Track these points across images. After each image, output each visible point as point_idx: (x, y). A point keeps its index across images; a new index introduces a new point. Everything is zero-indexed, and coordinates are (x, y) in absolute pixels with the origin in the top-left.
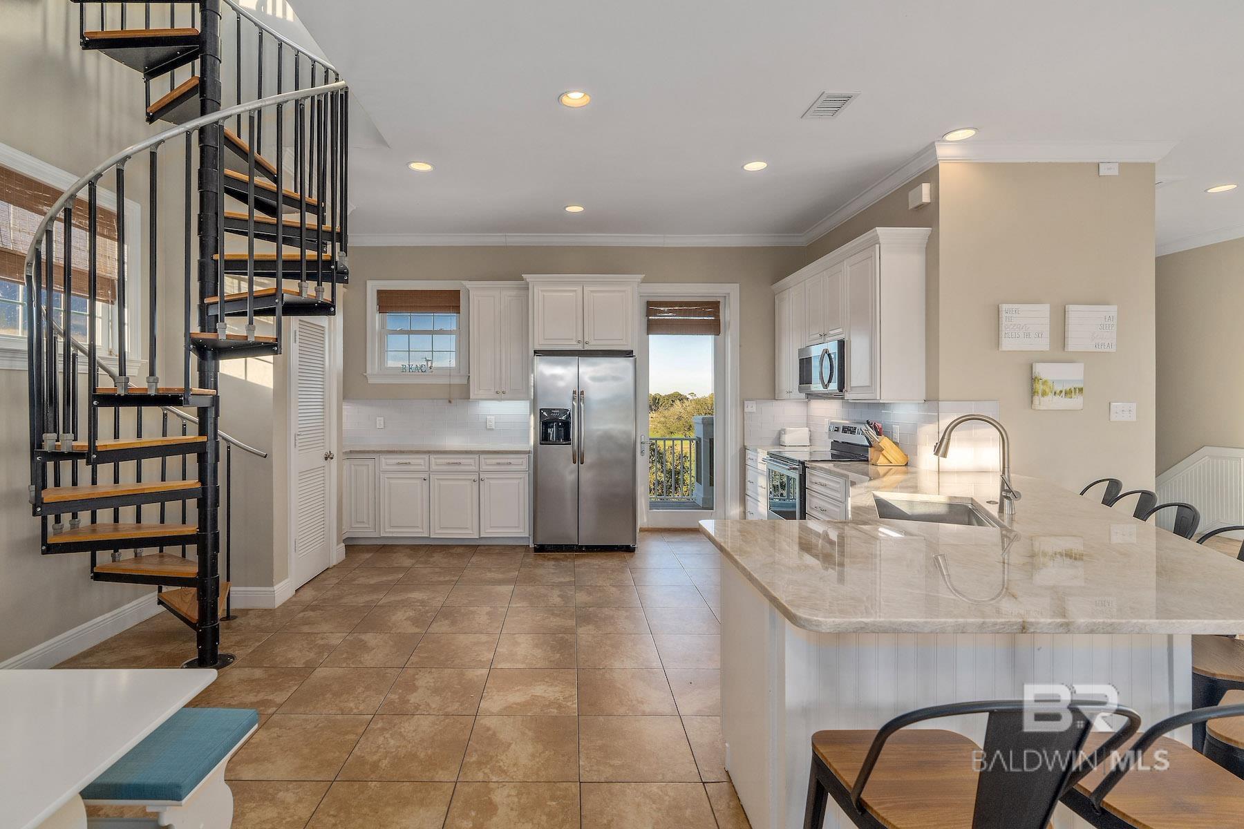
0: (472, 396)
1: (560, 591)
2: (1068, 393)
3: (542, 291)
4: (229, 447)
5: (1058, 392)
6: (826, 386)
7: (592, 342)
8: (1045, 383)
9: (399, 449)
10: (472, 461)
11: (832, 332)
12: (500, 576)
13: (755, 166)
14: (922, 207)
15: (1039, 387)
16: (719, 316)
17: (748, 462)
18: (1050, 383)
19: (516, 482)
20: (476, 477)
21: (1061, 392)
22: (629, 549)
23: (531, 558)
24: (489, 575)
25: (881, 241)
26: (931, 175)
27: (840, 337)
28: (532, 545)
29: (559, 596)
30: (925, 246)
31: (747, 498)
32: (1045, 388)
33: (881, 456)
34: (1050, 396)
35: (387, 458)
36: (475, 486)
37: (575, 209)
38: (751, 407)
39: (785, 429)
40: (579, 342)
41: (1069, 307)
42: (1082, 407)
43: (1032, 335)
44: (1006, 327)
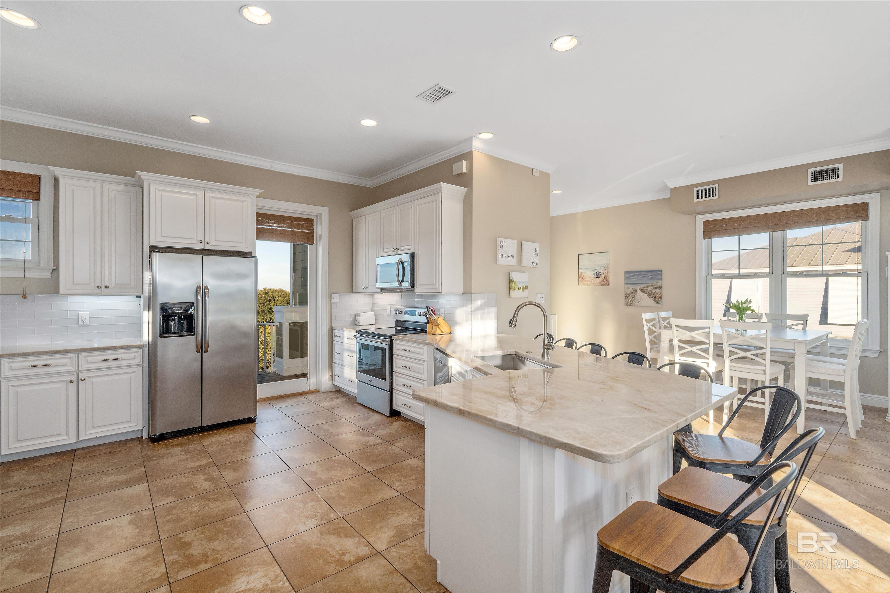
0: (62, 290)
1: (204, 475)
2: (523, 288)
3: (159, 190)
5: (519, 288)
6: (401, 284)
7: (213, 243)
8: (515, 283)
10: (67, 361)
11: (402, 248)
12: (124, 477)
13: (369, 123)
14: (461, 175)
15: (513, 285)
16: (313, 230)
17: (335, 339)
18: (518, 283)
19: (128, 376)
20: (73, 378)
22: (251, 421)
23: (150, 450)
24: (108, 480)
25: (443, 192)
26: (468, 156)
27: (412, 251)
28: (146, 436)
29: (205, 480)
30: (463, 198)
31: (334, 364)
32: (515, 286)
33: (438, 329)
34: (517, 290)
36: (72, 387)
37: (200, 120)
38: (336, 298)
39: (359, 314)
40: (200, 242)
41: (523, 243)
42: (528, 296)
43: (510, 256)
44: (500, 251)
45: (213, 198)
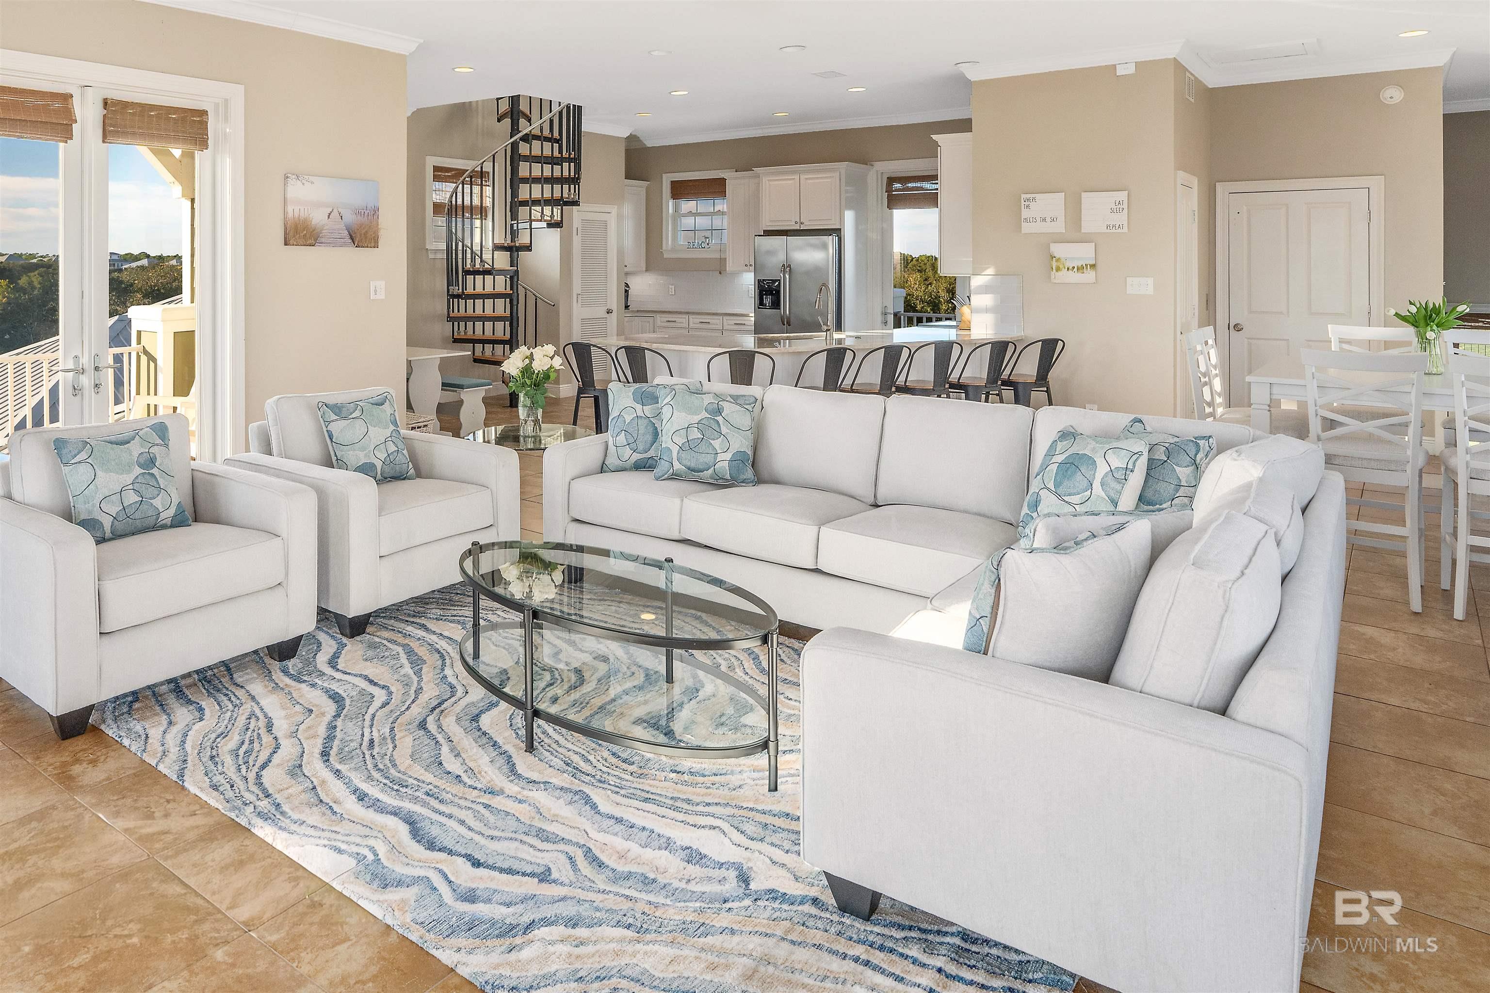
0: (728, 268)
2: (1080, 269)
3: (768, 180)
5: (1071, 267)
7: (807, 223)
8: (1058, 260)
10: (718, 321)
18: (1063, 260)
21: (1074, 268)
32: (1058, 264)
34: (1064, 271)
35: (661, 317)
40: (796, 223)
41: (1084, 195)
42: (1094, 281)
43: (1048, 220)
44: (1025, 213)
45: (806, 179)
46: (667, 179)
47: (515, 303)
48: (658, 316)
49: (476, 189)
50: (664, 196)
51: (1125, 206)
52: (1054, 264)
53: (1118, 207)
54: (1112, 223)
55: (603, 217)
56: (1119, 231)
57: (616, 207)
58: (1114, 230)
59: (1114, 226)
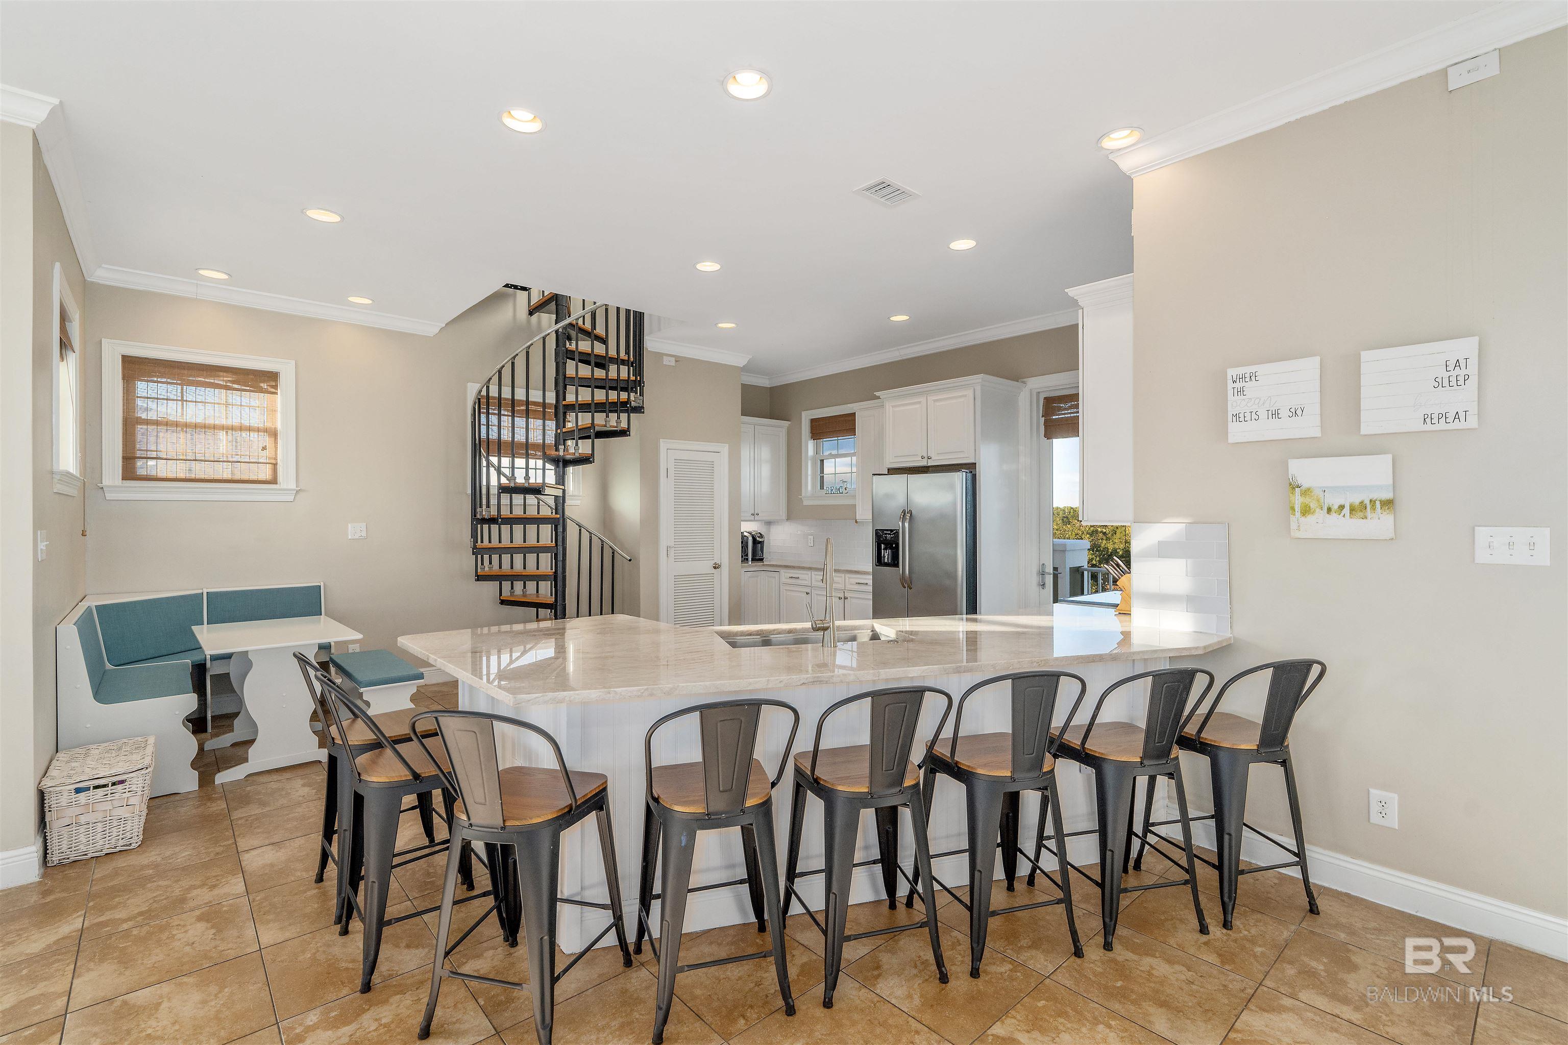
2: (1358, 510)
4: (580, 530)
5: (1335, 507)
7: (935, 457)
8: (1306, 492)
9: (792, 565)
15: (1296, 500)
20: (842, 595)
21: (1342, 507)
25: (1082, 303)
32: (1307, 500)
34: (1320, 515)
35: (786, 572)
40: (923, 458)
41: (1365, 355)
42: (1392, 535)
43: (1284, 413)
44: (1235, 404)
45: (935, 401)
46: (806, 417)
47: (560, 558)
48: (782, 571)
49: (506, 421)
50: (803, 438)
51: (1473, 369)
52: (1298, 500)
53: (1454, 373)
54: (1436, 411)
55: (709, 457)
56: (1457, 425)
57: (727, 445)
58: (1442, 425)
59: (1443, 416)
